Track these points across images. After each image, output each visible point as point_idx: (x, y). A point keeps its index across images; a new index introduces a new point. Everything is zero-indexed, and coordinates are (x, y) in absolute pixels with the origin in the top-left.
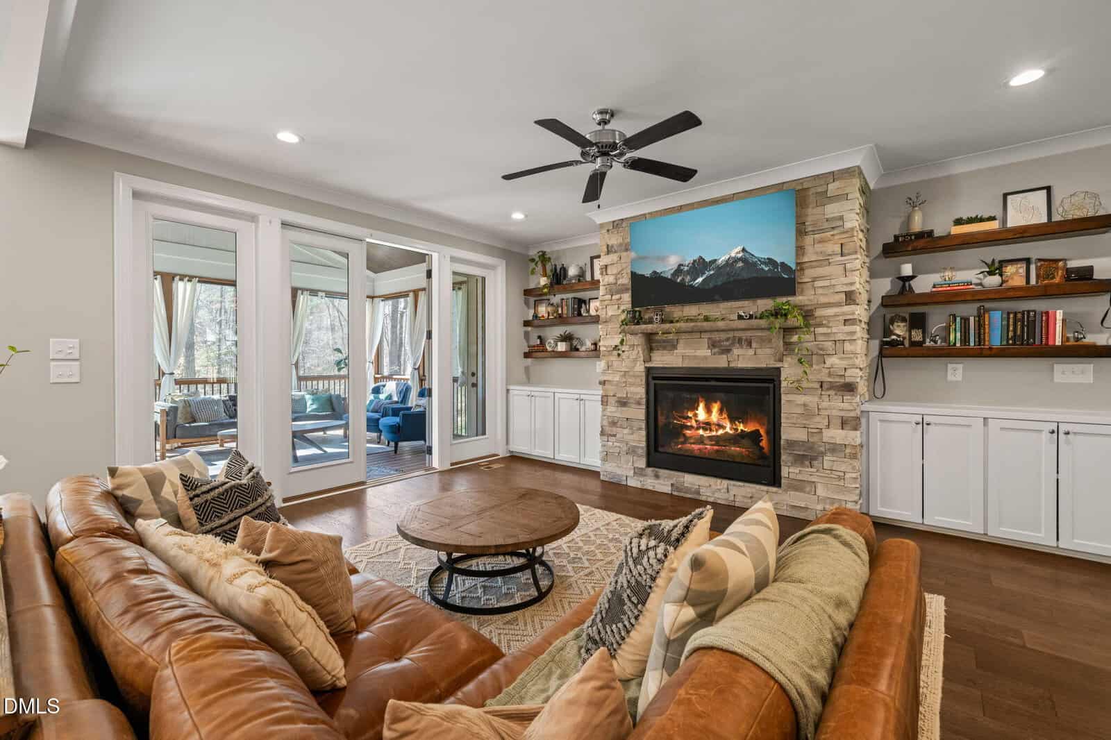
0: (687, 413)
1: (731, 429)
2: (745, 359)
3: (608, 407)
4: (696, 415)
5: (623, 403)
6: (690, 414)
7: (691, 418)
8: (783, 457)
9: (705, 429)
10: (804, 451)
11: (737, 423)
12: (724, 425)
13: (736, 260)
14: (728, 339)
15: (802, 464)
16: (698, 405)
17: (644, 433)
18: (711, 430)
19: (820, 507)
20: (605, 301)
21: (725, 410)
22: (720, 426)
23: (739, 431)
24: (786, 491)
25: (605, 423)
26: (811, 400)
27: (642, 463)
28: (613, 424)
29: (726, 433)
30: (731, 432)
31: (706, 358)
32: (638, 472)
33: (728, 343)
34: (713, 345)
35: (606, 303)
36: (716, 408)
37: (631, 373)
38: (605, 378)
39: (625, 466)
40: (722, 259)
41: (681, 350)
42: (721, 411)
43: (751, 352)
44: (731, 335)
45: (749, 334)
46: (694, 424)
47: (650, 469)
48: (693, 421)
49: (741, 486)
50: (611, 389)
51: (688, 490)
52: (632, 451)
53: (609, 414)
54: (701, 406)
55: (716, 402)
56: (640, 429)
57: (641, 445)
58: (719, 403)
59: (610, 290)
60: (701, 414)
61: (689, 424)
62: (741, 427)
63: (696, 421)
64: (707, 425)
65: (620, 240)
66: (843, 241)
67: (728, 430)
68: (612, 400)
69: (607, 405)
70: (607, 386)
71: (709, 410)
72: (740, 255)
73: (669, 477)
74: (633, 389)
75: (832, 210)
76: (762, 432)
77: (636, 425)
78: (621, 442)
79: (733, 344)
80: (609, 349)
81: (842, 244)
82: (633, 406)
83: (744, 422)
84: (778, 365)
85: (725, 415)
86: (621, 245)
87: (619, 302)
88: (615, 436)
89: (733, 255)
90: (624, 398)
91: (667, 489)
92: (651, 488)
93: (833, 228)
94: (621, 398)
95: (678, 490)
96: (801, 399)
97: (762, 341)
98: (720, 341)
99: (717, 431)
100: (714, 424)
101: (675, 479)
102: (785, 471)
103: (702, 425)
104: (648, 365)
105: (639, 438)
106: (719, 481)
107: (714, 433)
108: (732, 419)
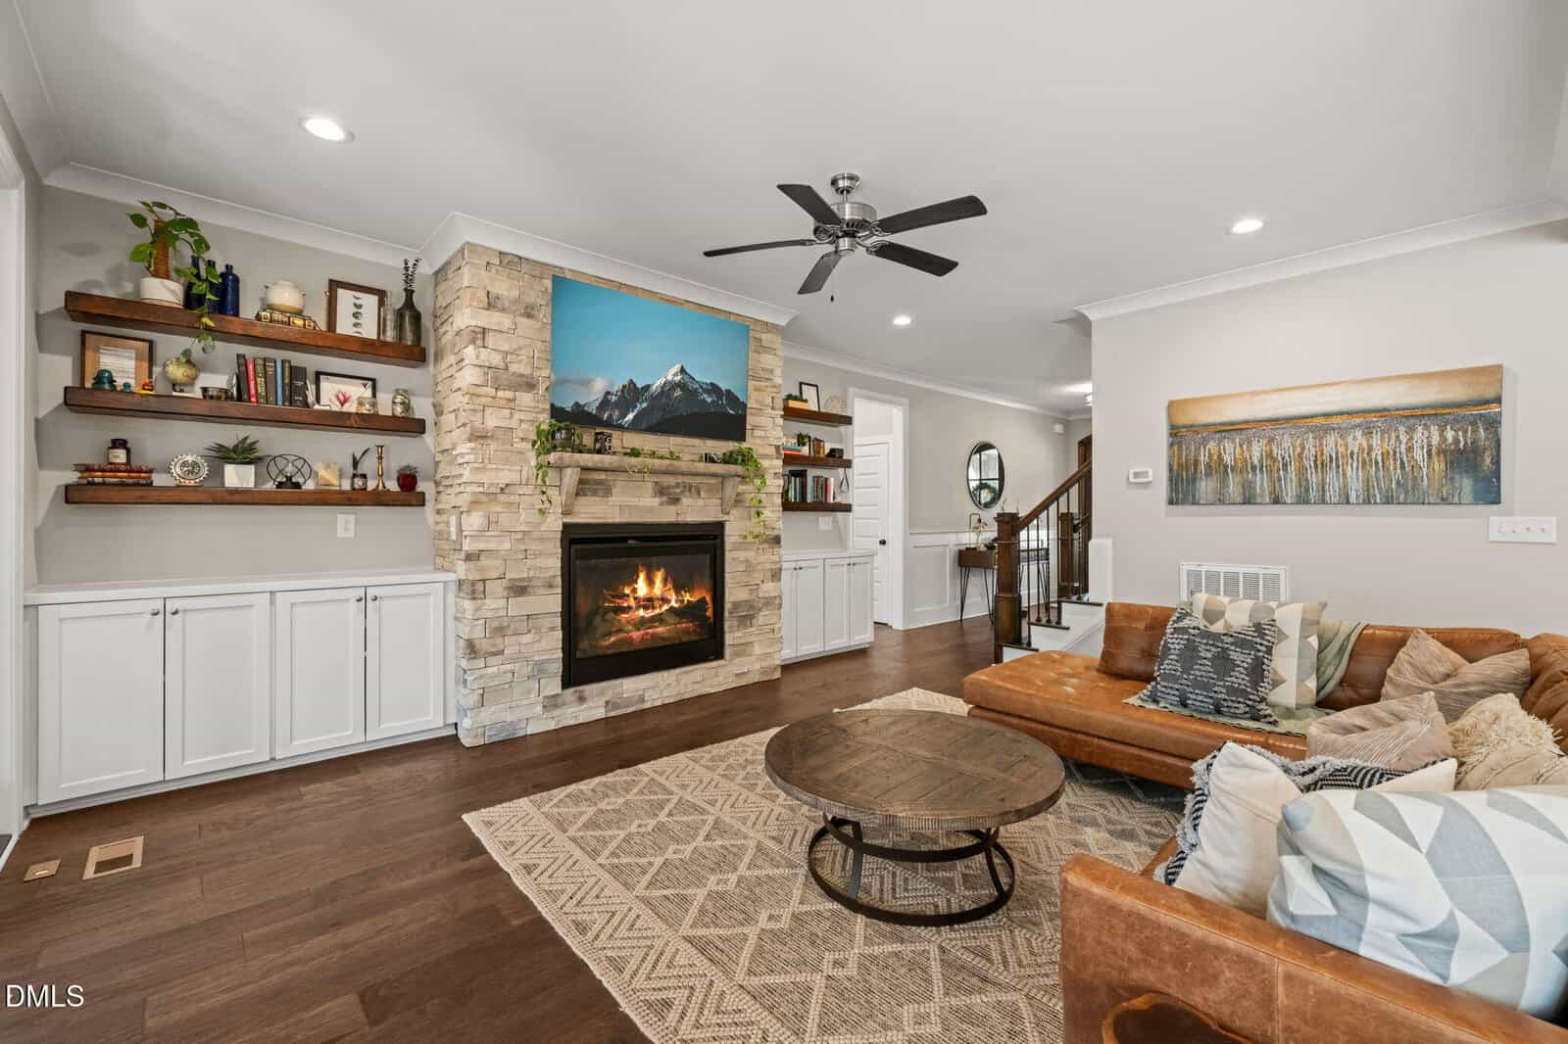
0: (623, 589)
1: (676, 601)
2: (694, 511)
3: (487, 601)
4: (634, 591)
5: (519, 589)
6: (627, 591)
7: (628, 596)
8: (727, 625)
9: (646, 608)
10: (748, 611)
11: (683, 593)
12: (669, 597)
13: (675, 386)
14: (677, 485)
15: (746, 627)
16: (638, 576)
17: (559, 634)
18: (654, 608)
19: (757, 667)
20: (479, 396)
21: (669, 580)
22: (664, 600)
23: (686, 602)
24: (731, 660)
25: (478, 633)
26: (750, 555)
27: (554, 686)
28: (500, 631)
29: (672, 607)
30: (676, 605)
31: (651, 510)
32: (552, 703)
33: (678, 490)
34: (661, 491)
35: (483, 400)
36: (659, 577)
37: (535, 535)
38: (482, 546)
39: (525, 702)
40: (657, 384)
41: (617, 498)
42: (665, 581)
43: (700, 502)
44: (680, 479)
45: (698, 480)
46: (632, 603)
47: (571, 690)
48: (632, 600)
49: (691, 671)
50: (491, 567)
51: (629, 702)
52: (539, 671)
53: (489, 614)
54: (642, 577)
55: (659, 570)
56: (553, 629)
57: (555, 656)
58: (662, 570)
59: (496, 379)
60: (642, 588)
61: (626, 605)
62: (687, 597)
63: (635, 599)
64: (648, 602)
65: (515, 293)
66: (774, 395)
67: (674, 604)
68: (496, 588)
69: (485, 598)
70: (484, 561)
71: (650, 582)
72: (678, 378)
73: (602, 693)
74: (540, 562)
75: (767, 360)
76: (708, 599)
77: (546, 623)
78: (513, 660)
79: (683, 492)
80: (493, 490)
81: (773, 398)
82: (542, 591)
83: (690, 591)
84: (725, 518)
85: (670, 586)
86: (516, 301)
87: (512, 405)
88: (501, 652)
89: (670, 378)
90: (523, 580)
91: (600, 713)
92: (572, 722)
93: (767, 379)
94: (515, 580)
95: (616, 706)
96: (742, 555)
97: (710, 489)
98: (668, 487)
99: (661, 606)
100: (657, 599)
101: (610, 692)
102: (729, 639)
103: (642, 603)
104: (568, 520)
105: (551, 646)
106: (665, 674)
107: (657, 611)
108: (678, 589)
